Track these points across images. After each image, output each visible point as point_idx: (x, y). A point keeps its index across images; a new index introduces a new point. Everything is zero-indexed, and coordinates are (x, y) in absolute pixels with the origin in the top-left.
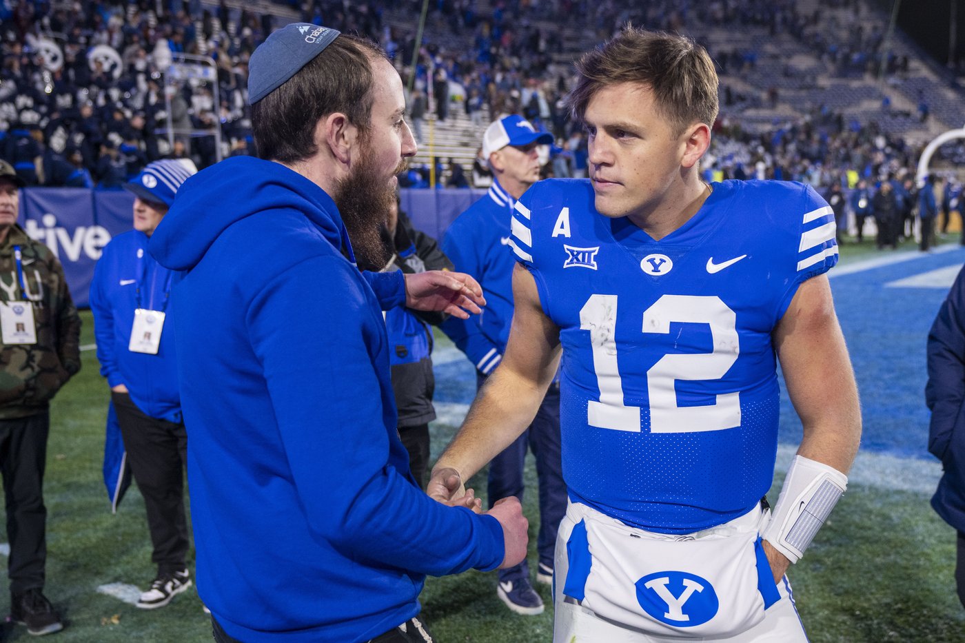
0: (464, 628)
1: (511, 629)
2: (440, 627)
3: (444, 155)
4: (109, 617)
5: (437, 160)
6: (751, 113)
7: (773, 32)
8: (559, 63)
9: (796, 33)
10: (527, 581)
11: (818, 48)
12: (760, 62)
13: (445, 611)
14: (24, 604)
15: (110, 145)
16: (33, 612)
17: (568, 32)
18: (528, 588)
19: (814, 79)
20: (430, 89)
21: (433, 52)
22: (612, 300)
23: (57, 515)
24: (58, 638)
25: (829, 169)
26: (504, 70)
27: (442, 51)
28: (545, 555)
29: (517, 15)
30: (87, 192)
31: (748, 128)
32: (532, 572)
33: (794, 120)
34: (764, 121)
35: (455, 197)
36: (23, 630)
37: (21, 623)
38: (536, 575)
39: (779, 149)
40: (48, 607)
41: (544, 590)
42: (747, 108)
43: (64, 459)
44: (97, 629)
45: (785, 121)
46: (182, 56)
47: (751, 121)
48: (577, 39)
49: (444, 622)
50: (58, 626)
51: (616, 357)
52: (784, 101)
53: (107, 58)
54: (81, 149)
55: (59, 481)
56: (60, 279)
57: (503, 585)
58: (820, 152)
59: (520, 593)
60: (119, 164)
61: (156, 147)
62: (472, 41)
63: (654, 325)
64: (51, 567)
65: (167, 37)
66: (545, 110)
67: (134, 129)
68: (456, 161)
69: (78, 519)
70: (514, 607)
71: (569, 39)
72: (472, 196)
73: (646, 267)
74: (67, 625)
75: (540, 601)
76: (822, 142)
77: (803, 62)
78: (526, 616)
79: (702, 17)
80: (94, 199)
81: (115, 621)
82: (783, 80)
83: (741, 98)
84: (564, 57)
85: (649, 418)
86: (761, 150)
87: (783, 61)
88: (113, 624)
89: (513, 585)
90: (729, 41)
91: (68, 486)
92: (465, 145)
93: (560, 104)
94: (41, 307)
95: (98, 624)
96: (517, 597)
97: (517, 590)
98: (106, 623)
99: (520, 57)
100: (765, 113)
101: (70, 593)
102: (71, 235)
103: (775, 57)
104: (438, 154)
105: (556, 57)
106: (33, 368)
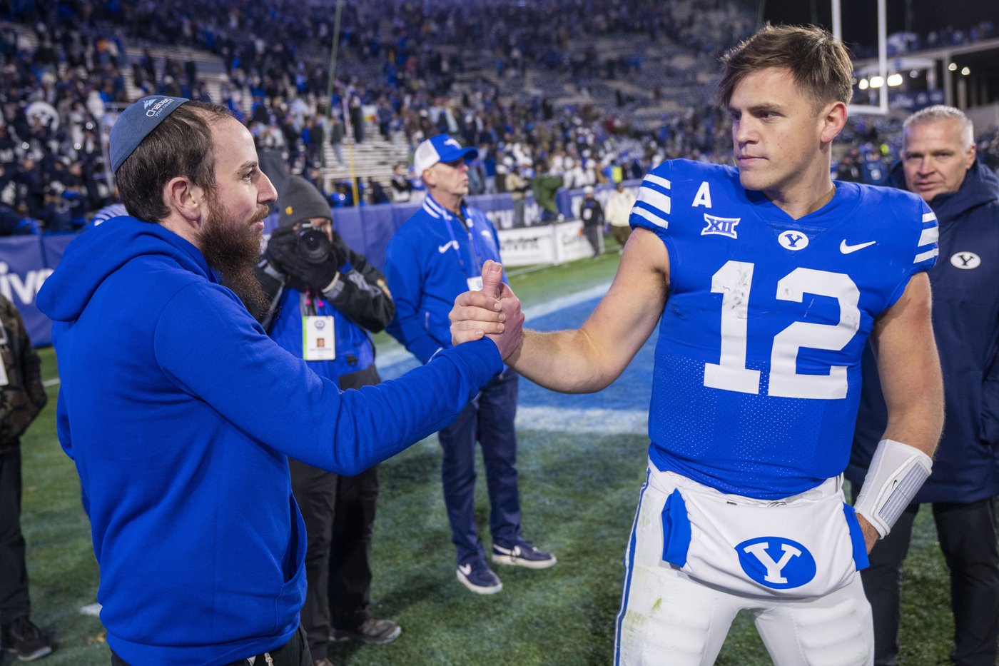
0: (430, 613)
1: (474, 610)
2: (409, 614)
3: (364, 175)
4: (95, 636)
5: (358, 180)
6: (641, 112)
7: (653, 38)
8: (462, 82)
9: (674, 36)
10: (484, 563)
11: (695, 48)
12: (644, 66)
13: (410, 598)
14: (13, 632)
15: (53, 193)
16: (22, 639)
17: (467, 53)
18: (485, 569)
19: (695, 75)
20: (347, 116)
21: (347, 81)
22: (748, 268)
23: (34, 544)
24: (48, 661)
25: (717, 157)
26: (413, 93)
27: (355, 80)
28: (499, 536)
29: (420, 41)
30: (34, 239)
31: (639, 126)
32: (487, 553)
33: (681, 115)
34: (653, 118)
35: (378, 213)
36: (15, 656)
37: (12, 651)
38: (491, 557)
39: (669, 142)
40: (36, 632)
41: (500, 569)
42: (637, 107)
43: (37, 491)
44: (85, 649)
45: (672, 116)
46: (115, 106)
47: (642, 119)
48: (476, 59)
49: (410, 609)
50: (47, 650)
51: (746, 320)
52: (669, 98)
53: (43, 113)
54: (26, 199)
55: (33, 512)
56: (20, 322)
57: (462, 568)
58: (707, 141)
59: (479, 574)
60: (63, 210)
61: (97, 191)
62: (380, 68)
63: (788, 294)
64: (35, 593)
65: (99, 88)
66: (453, 125)
67: (74, 176)
68: (375, 180)
69: (56, 546)
70: (474, 588)
71: (469, 59)
72: (394, 210)
73: (783, 240)
74: (55, 648)
75: (497, 580)
76: (708, 132)
77: (683, 62)
78: (487, 596)
79: (587, 29)
80: (42, 244)
81: (101, 639)
82: (666, 80)
83: (631, 99)
84: (467, 75)
85: (768, 382)
86: (653, 145)
87: (665, 62)
88: (99, 642)
89: (472, 567)
90: (614, 49)
91: (43, 516)
92: (383, 163)
93: (469, 119)
94: (7, 349)
95: (85, 644)
96: (477, 577)
97: (476, 572)
98: (93, 643)
99: (425, 80)
100: (652, 111)
101: (56, 617)
102: (23, 279)
103: (657, 60)
104: (359, 174)
105: (458, 76)
106: (5, 407)
